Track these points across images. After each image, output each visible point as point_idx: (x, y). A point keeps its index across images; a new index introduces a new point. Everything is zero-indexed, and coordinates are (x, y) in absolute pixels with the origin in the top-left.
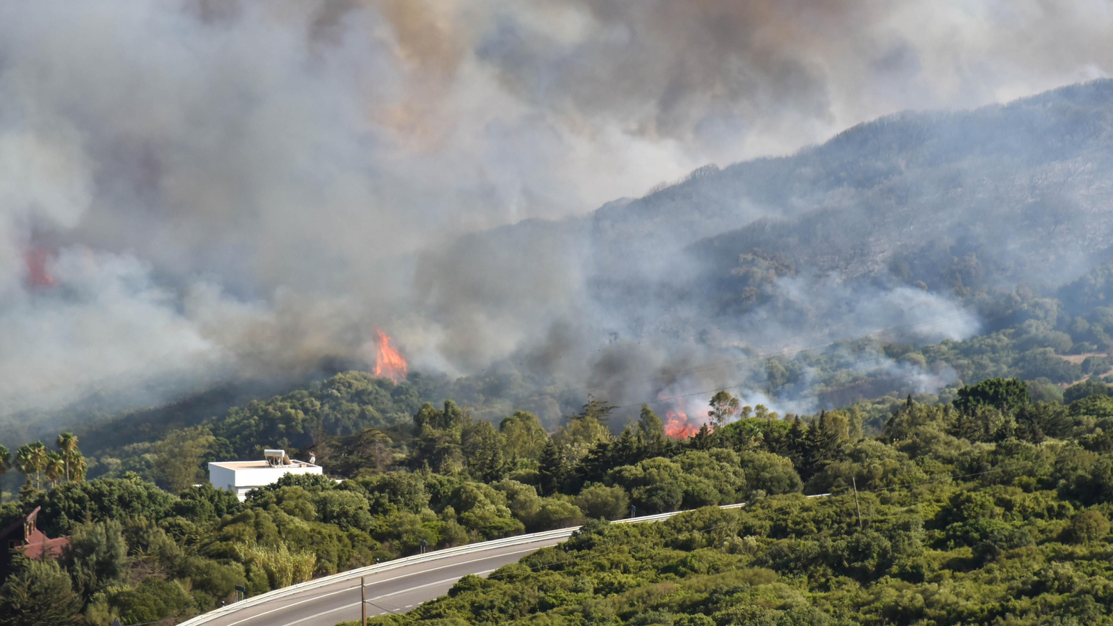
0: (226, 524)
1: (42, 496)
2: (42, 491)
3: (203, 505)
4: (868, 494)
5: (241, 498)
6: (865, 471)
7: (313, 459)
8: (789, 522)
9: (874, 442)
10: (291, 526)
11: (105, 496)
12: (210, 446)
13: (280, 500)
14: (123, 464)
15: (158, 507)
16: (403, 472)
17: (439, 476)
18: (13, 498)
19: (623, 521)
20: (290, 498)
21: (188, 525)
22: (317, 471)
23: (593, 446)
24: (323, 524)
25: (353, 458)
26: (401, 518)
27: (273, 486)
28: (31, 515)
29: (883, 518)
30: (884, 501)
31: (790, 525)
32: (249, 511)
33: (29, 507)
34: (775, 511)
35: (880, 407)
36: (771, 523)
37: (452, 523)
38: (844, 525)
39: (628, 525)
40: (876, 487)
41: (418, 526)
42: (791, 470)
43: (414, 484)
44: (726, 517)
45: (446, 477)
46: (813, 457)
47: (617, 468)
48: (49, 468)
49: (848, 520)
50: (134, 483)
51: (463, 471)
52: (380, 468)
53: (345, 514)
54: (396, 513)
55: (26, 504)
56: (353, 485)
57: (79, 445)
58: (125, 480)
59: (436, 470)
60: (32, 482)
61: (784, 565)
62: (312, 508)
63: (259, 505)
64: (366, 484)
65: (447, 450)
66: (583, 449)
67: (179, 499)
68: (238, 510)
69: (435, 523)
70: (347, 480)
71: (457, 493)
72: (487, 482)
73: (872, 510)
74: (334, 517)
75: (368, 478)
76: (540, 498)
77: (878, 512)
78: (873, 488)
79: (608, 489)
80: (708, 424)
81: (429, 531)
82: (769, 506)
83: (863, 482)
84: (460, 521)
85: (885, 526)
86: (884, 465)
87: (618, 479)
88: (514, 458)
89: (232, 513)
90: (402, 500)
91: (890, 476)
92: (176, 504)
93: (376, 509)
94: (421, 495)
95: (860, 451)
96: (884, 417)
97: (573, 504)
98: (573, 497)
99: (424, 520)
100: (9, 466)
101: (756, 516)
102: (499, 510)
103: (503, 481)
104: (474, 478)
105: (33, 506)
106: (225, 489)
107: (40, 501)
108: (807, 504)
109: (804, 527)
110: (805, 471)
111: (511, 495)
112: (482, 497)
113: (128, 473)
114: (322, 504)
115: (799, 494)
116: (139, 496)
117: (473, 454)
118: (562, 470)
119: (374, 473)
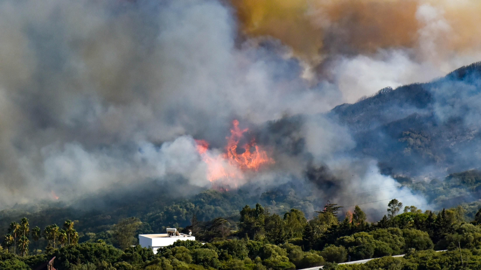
0: (147, 265)
1: (56, 252)
2: (56, 249)
3: (136, 255)
4: (467, 250)
5: (155, 252)
6: (465, 239)
7: (191, 233)
8: (427, 264)
9: (469, 225)
10: (180, 266)
11: (88, 251)
12: (140, 227)
13: (174, 253)
14: (97, 235)
15: (113, 257)
16: (235, 239)
17: (253, 241)
18: (42, 253)
19: (344, 264)
20: (179, 252)
21: (128, 266)
22: (193, 239)
23: (330, 227)
24: (195, 265)
25: (211, 232)
26: (234, 262)
27: (170, 247)
28: (51, 261)
29: (474, 262)
30: (474, 253)
31: (427, 265)
32: (159, 259)
33: (50, 257)
34: (420, 258)
35: (472, 207)
36: (418, 264)
37: (259, 265)
38: (454, 266)
39: (347, 265)
40: (470, 246)
41: (243, 266)
42: (428, 238)
43: (240, 245)
44: (396, 262)
45: (257, 242)
46: (439, 232)
47: (341, 237)
48: (60, 238)
49: (456, 263)
50: (102, 244)
51: (265, 239)
52: (224, 237)
53: (207, 260)
54: (232, 259)
55: (48, 255)
56: (210, 246)
57: (75, 227)
58: (97, 243)
59: (251, 238)
60: (51, 244)
62: (190, 258)
63: (163, 256)
64: (217, 245)
65: (257, 229)
66: (325, 228)
67: (124, 253)
68: (153, 258)
69: (251, 264)
70: (207, 243)
71: (262, 249)
72: (277, 245)
73: (468, 257)
74: (201, 262)
75: (218, 242)
76: (303, 252)
77: (472, 259)
78: (469, 247)
79: (337, 247)
80: (387, 216)
81: (248, 268)
82: (417, 256)
83: (464, 244)
84: (264, 263)
85: (475, 266)
86: (474, 236)
87: (342, 243)
88: (290, 232)
89: (150, 260)
90: (235, 253)
91: (477, 241)
92: (123, 255)
93: (222, 257)
94: (244, 250)
95: (462, 229)
96: (474, 212)
97: (320, 255)
98: (319, 252)
99: (246, 263)
100: (40, 237)
101: (410, 261)
102: (283, 258)
103: (286, 243)
104: (271, 242)
105: (52, 256)
106: (147, 248)
108: (436, 255)
109: (435, 266)
110: (434, 239)
111: (289, 251)
112: (274, 252)
113: (99, 240)
114: (195, 255)
115: (432, 250)
116: (104, 251)
117: (270, 230)
118: (314, 238)
119: (221, 240)
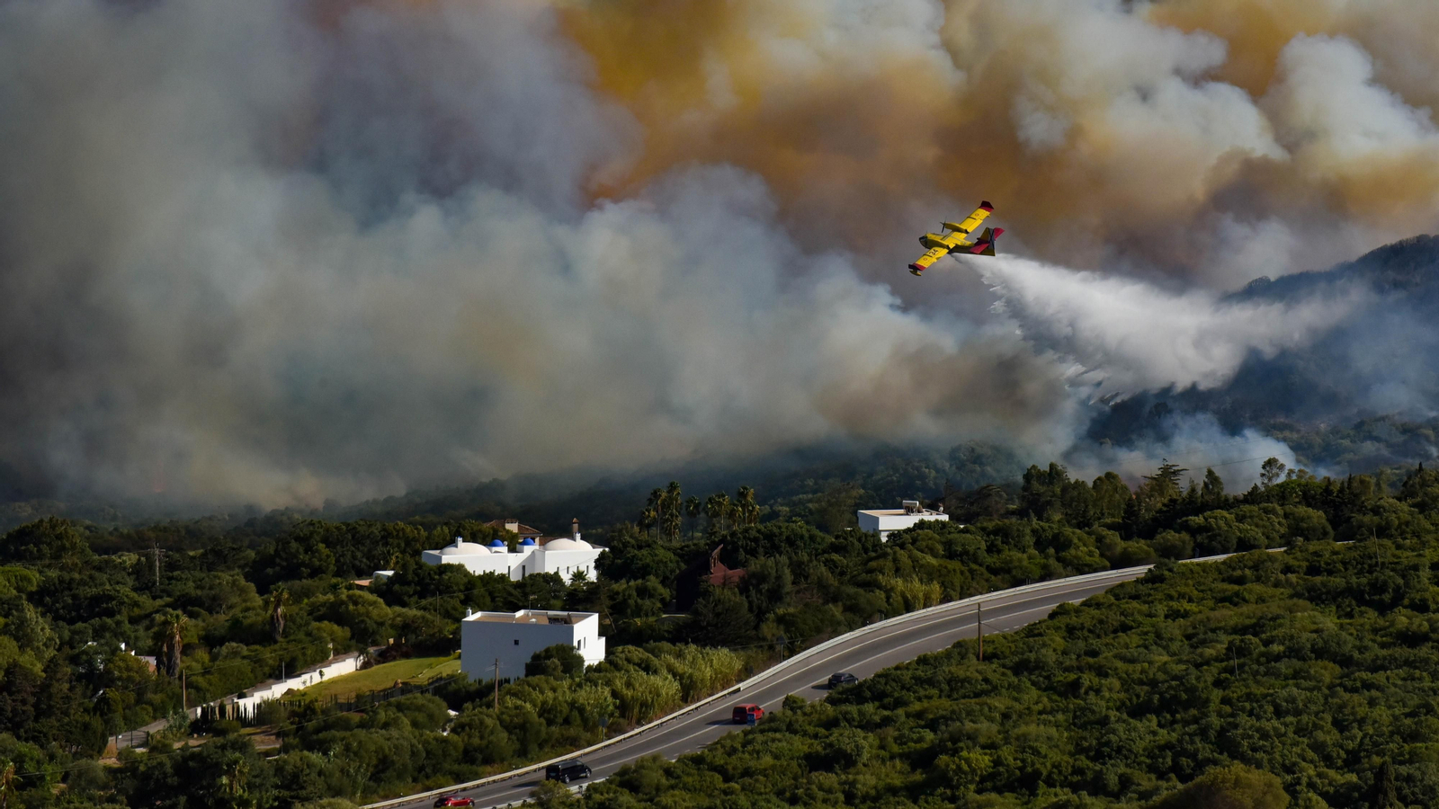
0: (871, 559)
1: (724, 537)
2: (725, 533)
3: (853, 544)
4: (1387, 542)
5: (884, 539)
6: (1384, 523)
7: (942, 509)
8: (1322, 563)
9: (1391, 500)
10: (924, 562)
11: (776, 536)
12: (861, 497)
13: (914, 542)
14: (791, 511)
15: (817, 546)
16: (1014, 520)
17: (1042, 524)
18: (702, 538)
19: (1188, 561)
20: (923, 540)
21: (840, 561)
22: (945, 518)
23: (1166, 501)
24: (948, 560)
25: (975, 508)
26: (1010, 556)
27: (908, 531)
28: (716, 551)
29: (1396, 560)
30: (1399, 547)
31: (1323, 565)
32: (889, 550)
33: (714, 545)
34: (1311, 554)
35: (1397, 472)
36: (1307, 563)
37: (1052, 561)
38: (1366, 566)
39: (1192, 563)
40: (1392, 536)
41: (1025, 563)
42: (1324, 521)
43: (1021, 529)
44: (1271, 558)
45: (1048, 524)
46: (1342, 511)
47: (1184, 519)
48: (731, 514)
49: (1369, 562)
50: (799, 526)
51: (1061, 519)
52: (995, 516)
53: (966, 552)
54: (1007, 552)
55: (712, 542)
56: (974, 529)
57: (756, 496)
58: (791, 524)
59: (1040, 518)
60: (718, 525)
61: (1317, 597)
62: (940, 549)
63: (897, 545)
64: (983, 529)
65: (1049, 503)
66: (1158, 502)
67: (833, 540)
68: (881, 548)
69: (1038, 560)
70: (968, 525)
71: (1056, 537)
72: (1080, 529)
73: (1389, 553)
74: (957, 555)
75: (985, 524)
76: (1123, 542)
77: (1394, 556)
78: (1390, 537)
79: (1177, 535)
80: (1259, 484)
81: (1033, 567)
82: (1307, 550)
83: (1382, 531)
84: (1059, 559)
85: (1399, 567)
86: (1399, 518)
87: (1186, 527)
88: (1102, 510)
89: (876, 551)
90: (1012, 542)
91: (1404, 527)
92: (832, 544)
93: (991, 549)
94: (1028, 538)
95: (1379, 507)
96: (1400, 480)
97: (1148, 546)
98: (1149, 542)
99: (1030, 558)
100: (699, 513)
101: (1295, 558)
102: (1090, 551)
103: (1094, 527)
104: (1071, 525)
105: (718, 544)
106: (871, 532)
107: (723, 540)
108: (1336, 549)
109: (1334, 567)
110: (1335, 522)
111: (1100, 539)
112: (1076, 541)
113: (794, 518)
114: (948, 545)
115: (1331, 541)
116: (802, 537)
117: (1070, 506)
118: (1141, 520)
119: (991, 520)
